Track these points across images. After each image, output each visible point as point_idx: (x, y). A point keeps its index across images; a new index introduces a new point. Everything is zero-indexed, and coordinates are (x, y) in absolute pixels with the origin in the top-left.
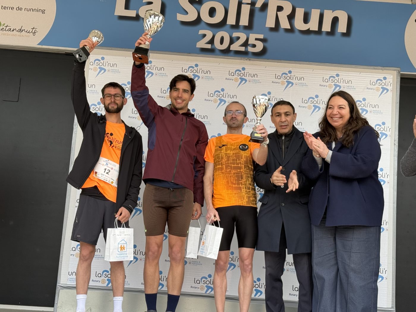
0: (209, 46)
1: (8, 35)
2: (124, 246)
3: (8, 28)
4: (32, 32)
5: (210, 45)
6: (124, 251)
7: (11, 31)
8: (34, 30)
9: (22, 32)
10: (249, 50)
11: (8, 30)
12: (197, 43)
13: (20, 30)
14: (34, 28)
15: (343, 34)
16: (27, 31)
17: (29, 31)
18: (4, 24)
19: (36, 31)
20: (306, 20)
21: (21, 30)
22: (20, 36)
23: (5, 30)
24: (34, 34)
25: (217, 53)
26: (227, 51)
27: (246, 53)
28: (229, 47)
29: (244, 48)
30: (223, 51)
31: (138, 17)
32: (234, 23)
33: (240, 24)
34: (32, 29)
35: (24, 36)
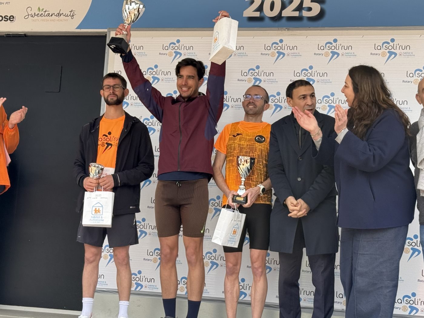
0: (257, 14)
1: (47, 20)
2: (99, 209)
3: (47, 13)
4: (70, 15)
5: (259, 12)
6: (99, 214)
7: (50, 15)
8: (72, 12)
9: (60, 16)
10: (303, 15)
11: (46, 15)
12: (244, 12)
13: (59, 14)
14: (72, 11)
16: (65, 15)
17: (68, 14)
18: (43, 9)
19: (74, 14)
21: (59, 15)
22: (58, 20)
23: (44, 15)
24: (72, 18)
25: (267, 21)
26: (279, 18)
27: (299, 19)
28: (281, 13)
29: (298, 12)
30: (273, 19)
34: (70, 12)
35: (63, 20)
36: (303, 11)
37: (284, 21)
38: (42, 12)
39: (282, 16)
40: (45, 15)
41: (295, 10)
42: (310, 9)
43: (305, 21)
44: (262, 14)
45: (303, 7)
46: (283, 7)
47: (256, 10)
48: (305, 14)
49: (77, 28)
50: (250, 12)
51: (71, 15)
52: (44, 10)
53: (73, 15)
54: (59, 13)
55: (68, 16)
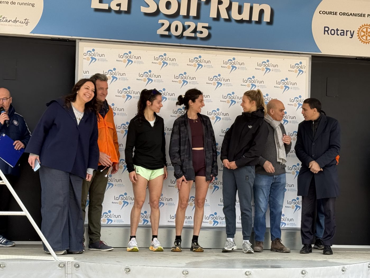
0: (167, 33)
3: (4, 19)
4: (25, 22)
8: (26, 20)
9: (16, 23)
10: (197, 36)
11: (5, 21)
12: (158, 31)
13: (15, 21)
14: (26, 19)
15: (268, 23)
16: (20, 22)
17: (23, 21)
18: (1, 16)
19: (28, 22)
20: (240, 12)
22: (15, 26)
24: (27, 24)
25: (173, 38)
26: (181, 36)
27: (195, 38)
28: (182, 33)
29: (194, 34)
30: (177, 37)
31: (109, 10)
32: (185, 14)
33: (190, 15)
35: (19, 26)
37: (184, 39)
39: (184, 35)
40: (3, 21)
41: (192, 32)
42: (201, 32)
43: (199, 40)
44: (170, 33)
45: (197, 30)
46: (184, 29)
47: (166, 30)
48: (199, 35)
49: (31, 33)
50: (161, 31)
54: (15, 20)
55: (23, 23)
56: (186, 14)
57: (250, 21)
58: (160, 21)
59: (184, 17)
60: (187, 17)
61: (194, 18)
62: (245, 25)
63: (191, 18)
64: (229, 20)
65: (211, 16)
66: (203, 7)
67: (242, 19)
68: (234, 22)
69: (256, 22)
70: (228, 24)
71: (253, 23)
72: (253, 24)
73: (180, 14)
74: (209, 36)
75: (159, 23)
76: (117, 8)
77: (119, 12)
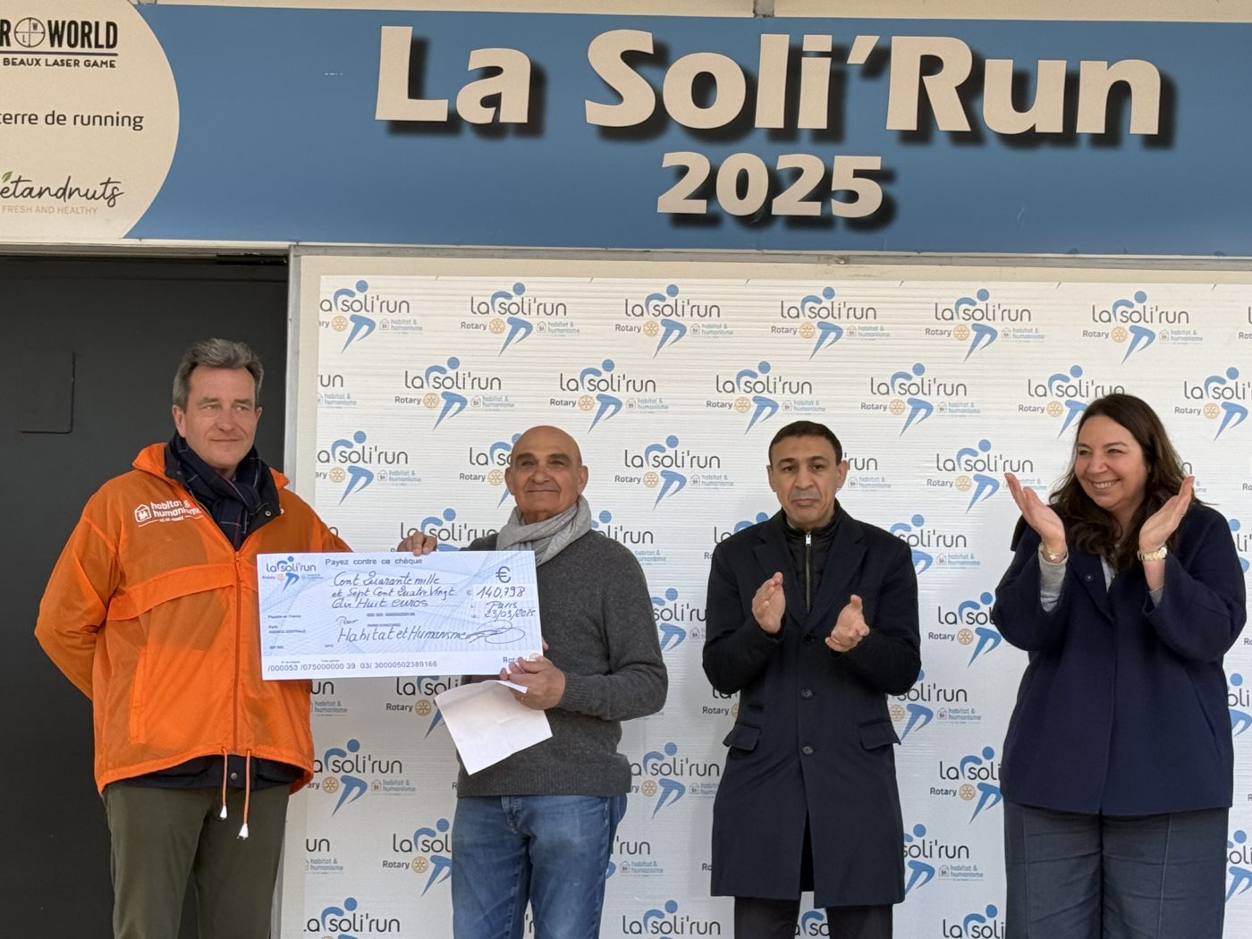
0: (700, 207)
1: (25, 210)
3: (22, 186)
4: (103, 194)
5: (704, 202)
7: (33, 195)
8: (110, 187)
9: (69, 198)
10: (834, 213)
11: (22, 194)
12: (660, 198)
13: (65, 190)
14: (108, 182)
15: (1149, 141)
16: (86, 195)
17: (95, 192)
18: (9, 174)
19: (116, 192)
20: (1022, 95)
21: (65, 193)
22: (64, 210)
23: (14, 193)
24: (111, 203)
25: (730, 227)
26: (763, 218)
27: (825, 222)
28: (768, 204)
29: (818, 204)
30: (746, 221)
31: (454, 123)
32: (778, 122)
33: (800, 125)
34: (104, 186)
35: (80, 210)
36: (833, 201)
37: (778, 228)
38: (8, 184)
39: (774, 212)
40: (17, 194)
41: (812, 197)
42: (852, 197)
43: (840, 229)
44: (714, 208)
45: (833, 189)
46: (776, 186)
47: (697, 195)
48: (840, 209)
49: (127, 237)
50: (676, 200)
51: (106, 196)
52: (14, 177)
53: (113, 196)
54: (64, 187)
55: (97, 196)
56: (780, 124)
57: (1068, 136)
58: (672, 160)
59: (774, 134)
60: (787, 134)
61: (818, 135)
62: (1045, 153)
63: (805, 139)
64: (974, 136)
65: (890, 126)
66: (857, 88)
67: (1034, 127)
68: (993, 144)
69: (1097, 140)
70: (968, 153)
71: (1084, 142)
72: (1084, 150)
73: (757, 125)
74: (886, 212)
75: (664, 166)
76: (486, 116)
77: (494, 130)
